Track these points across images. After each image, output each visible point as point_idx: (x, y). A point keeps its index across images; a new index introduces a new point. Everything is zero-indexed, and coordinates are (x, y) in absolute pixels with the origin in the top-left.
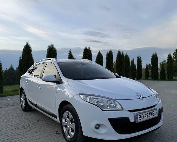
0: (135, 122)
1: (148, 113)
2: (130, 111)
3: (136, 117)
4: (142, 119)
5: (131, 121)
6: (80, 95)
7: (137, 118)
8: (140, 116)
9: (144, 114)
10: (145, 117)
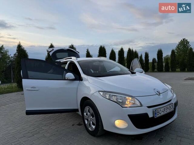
0: (153, 117)
1: (165, 108)
2: (149, 107)
3: (154, 113)
4: (160, 114)
5: (150, 117)
6: (100, 92)
7: (156, 113)
8: (158, 112)
9: (162, 109)
10: (162, 112)
